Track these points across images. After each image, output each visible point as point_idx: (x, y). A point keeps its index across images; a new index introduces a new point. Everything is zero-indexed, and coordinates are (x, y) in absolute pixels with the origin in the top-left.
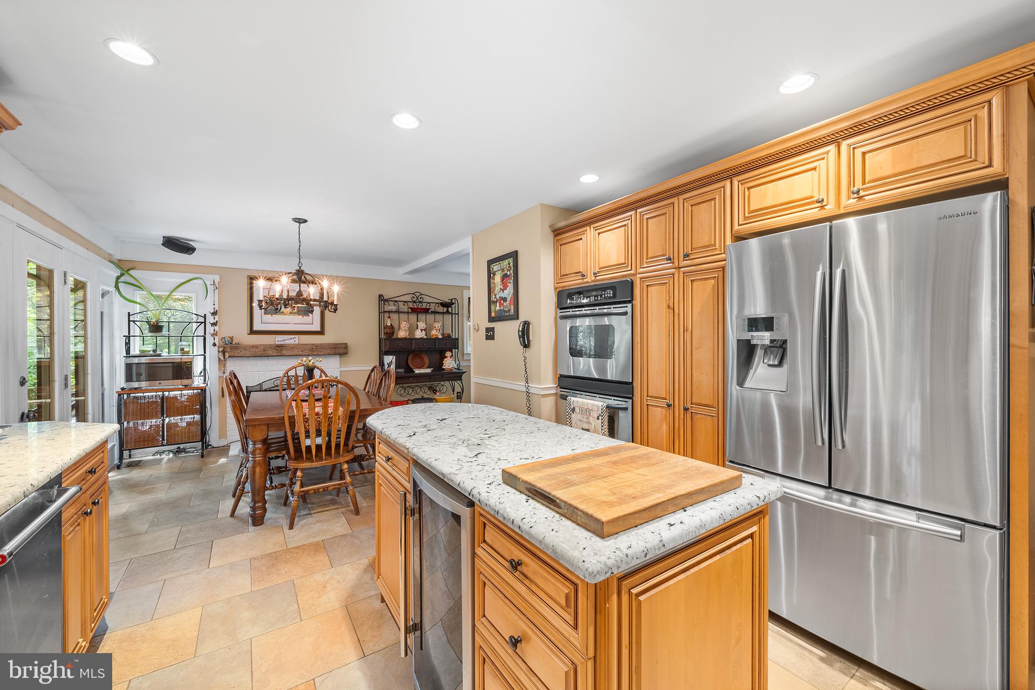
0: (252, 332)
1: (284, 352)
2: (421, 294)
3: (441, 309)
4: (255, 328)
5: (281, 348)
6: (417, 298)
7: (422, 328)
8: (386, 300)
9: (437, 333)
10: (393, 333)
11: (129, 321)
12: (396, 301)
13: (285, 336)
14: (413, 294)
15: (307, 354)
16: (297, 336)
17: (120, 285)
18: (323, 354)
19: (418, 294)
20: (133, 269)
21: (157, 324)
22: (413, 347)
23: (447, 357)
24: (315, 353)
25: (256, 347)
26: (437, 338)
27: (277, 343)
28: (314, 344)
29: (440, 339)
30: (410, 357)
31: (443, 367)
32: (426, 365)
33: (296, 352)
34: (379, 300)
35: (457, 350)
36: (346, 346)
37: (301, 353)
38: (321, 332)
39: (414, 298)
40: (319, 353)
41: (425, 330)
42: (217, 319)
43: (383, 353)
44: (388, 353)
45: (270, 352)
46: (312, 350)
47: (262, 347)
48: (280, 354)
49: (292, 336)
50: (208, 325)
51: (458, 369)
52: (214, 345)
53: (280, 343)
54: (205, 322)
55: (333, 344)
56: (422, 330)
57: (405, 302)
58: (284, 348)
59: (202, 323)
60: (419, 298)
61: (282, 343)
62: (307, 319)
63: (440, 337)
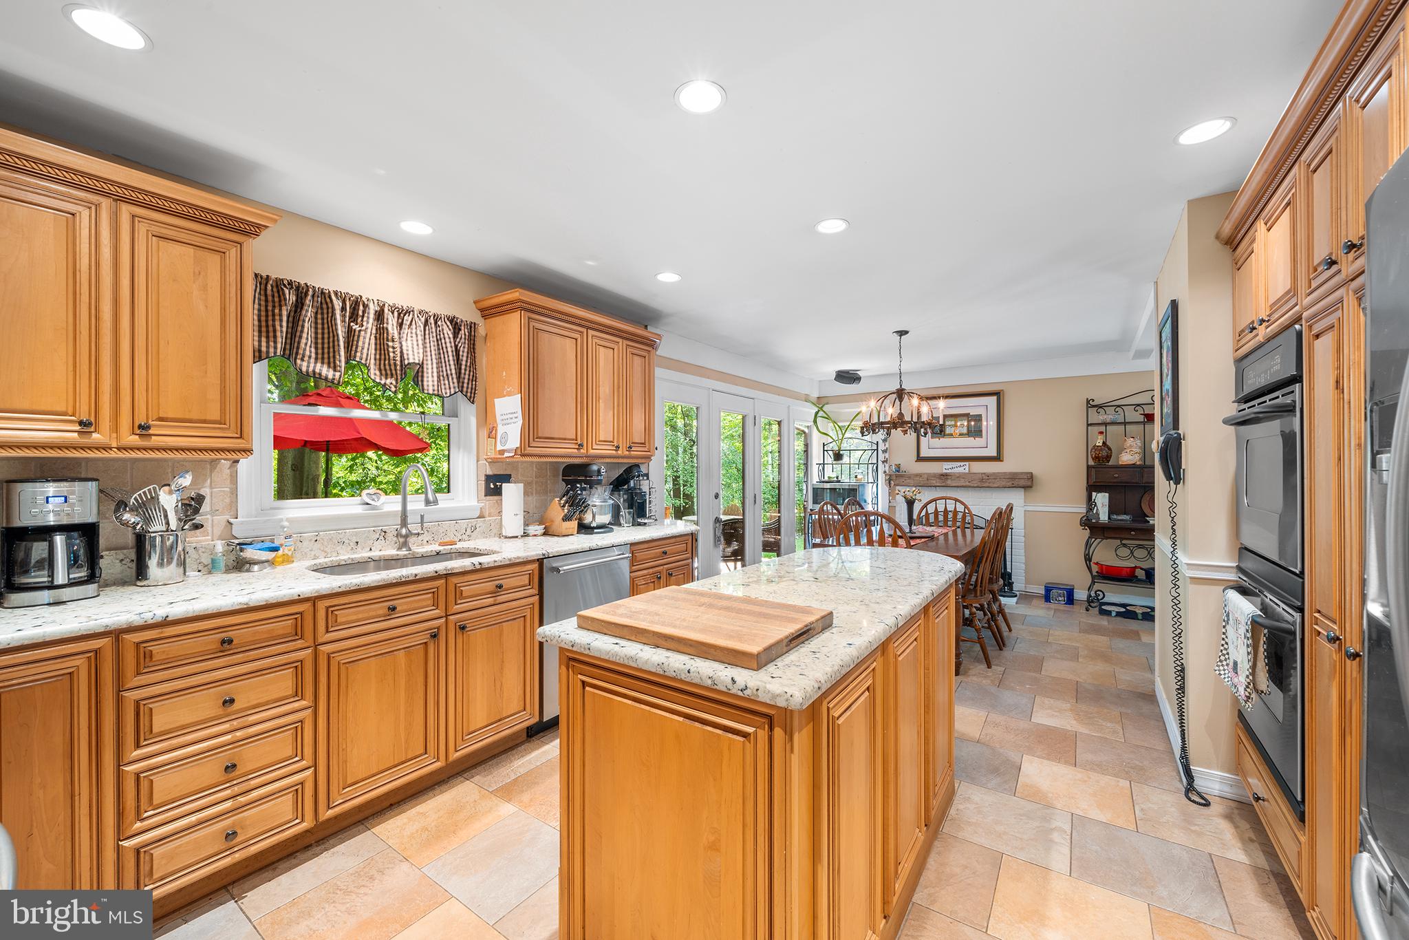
0: (920, 459)
1: (949, 482)
4: (923, 454)
5: (945, 477)
8: (1099, 406)
10: (1108, 457)
11: (824, 450)
12: (1119, 406)
13: (953, 463)
14: (1154, 391)
15: (975, 485)
16: (967, 463)
17: (819, 420)
18: (996, 486)
20: (827, 404)
21: (839, 452)
24: (987, 485)
25: (920, 475)
27: (945, 471)
28: (984, 474)
33: (962, 483)
34: (1088, 408)
36: (1031, 477)
37: (968, 484)
38: (998, 458)
40: (991, 485)
42: (887, 446)
43: (1093, 487)
44: (1100, 489)
45: (934, 482)
46: (982, 480)
47: (926, 476)
48: (943, 484)
49: (962, 464)
50: (880, 452)
52: (885, 472)
53: (947, 471)
54: (877, 450)
55: (1010, 473)
57: (1138, 405)
58: (950, 477)
59: (875, 450)
61: (950, 471)
62: (978, 442)
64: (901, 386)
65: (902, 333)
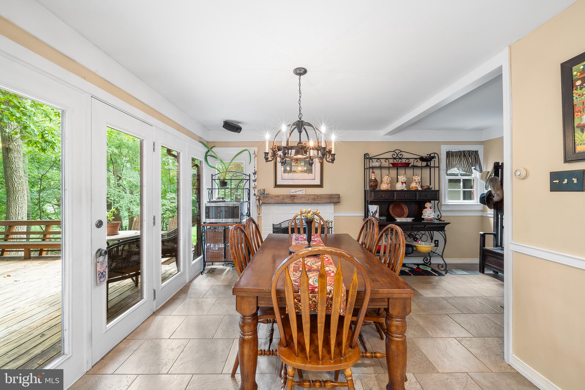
0: (276, 186)
1: (296, 201)
2: (401, 151)
3: (419, 163)
4: (278, 183)
5: (293, 197)
6: (397, 155)
7: (403, 181)
8: (371, 159)
9: (417, 186)
10: (376, 186)
11: (212, 179)
12: (378, 159)
13: (296, 189)
14: (394, 151)
15: (311, 202)
16: (304, 189)
17: (208, 158)
18: (322, 202)
19: (397, 152)
20: (214, 147)
21: (224, 181)
22: (395, 198)
23: (426, 208)
24: (316, 202)
25: (278, 196)
26: (417, 191)
27: (292, 194)
28: (315, 195)
29: (420, 191)
30: (391, 207)
31: (422, 217)
32: (406, 214)
33: (303, 201)
34: (365, 159)
35: (437, 202)
36: (338, 197)
37: (306, 201)
38: (321, 186)
39: (394, 155)
40: (319, 202)
41: (405, 183)
42: (256, 177)
43: (367, 203)
44: (372, 203)
45: (287, 201)
46: (314, 199)
47: (282, 197)
48: (293, 202)
49: (301, 189)
50: (251, 181)
51: (439, 220)
52: (255, 195)
53: (293, 194)
54: (250, 180)
55: (330, 195)
56: (402, 183)
57: (387, 159)
58: (295, 197)
59: (248, 180)
60: (399, 155)
61: (294, 194)
62: (311, 176)
63: (420, 189)
64: (300, 118)
65: (301, 72)
